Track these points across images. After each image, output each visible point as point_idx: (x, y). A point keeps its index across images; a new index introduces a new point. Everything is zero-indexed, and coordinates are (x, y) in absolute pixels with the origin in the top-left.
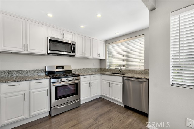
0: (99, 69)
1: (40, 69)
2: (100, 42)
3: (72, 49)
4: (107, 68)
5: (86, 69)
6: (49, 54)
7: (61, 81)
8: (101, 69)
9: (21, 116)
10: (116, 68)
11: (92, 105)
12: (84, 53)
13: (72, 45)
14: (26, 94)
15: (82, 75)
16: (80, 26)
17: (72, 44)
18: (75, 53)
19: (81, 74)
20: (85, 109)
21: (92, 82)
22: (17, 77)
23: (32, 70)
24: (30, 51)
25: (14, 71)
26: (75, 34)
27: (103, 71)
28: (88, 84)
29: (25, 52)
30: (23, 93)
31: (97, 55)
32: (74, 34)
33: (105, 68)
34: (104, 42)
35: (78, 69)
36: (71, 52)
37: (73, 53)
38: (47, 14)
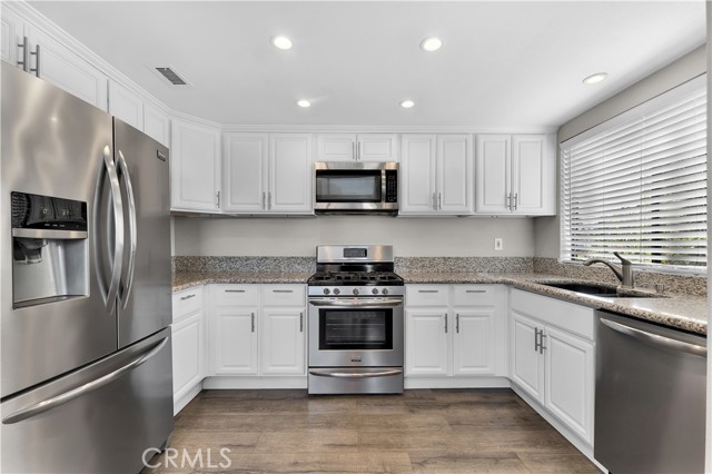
0: (524, 261)
1: (305, 255)
2: (517, 140)
3: (384, 187)
4: (566, 257)
5: (457, 259)
6: (319, 212)
7: (337, 295)
8: (535, 261)
9: (245, 366)
10: (595, 262)
11: (447, 406)
12: (436, 199)
13: (384, 177)
14: (255, 315)
15: (411, 282)
16: (401, 102)
17: (383, 172)
18: (396, 201)
19: (407, 279)
20: (412, 411)
21: (457, 311)
22: (260, 272)
23: (288, 258)
24: (276, 208)
25: (254, 258)
26: (400, 135)
27: (544, 272)
28: (438, 319)
29: (266, 211)
30: (250, 311)
31: (503, 202)
32: (394, 138)
33: (555, 261)
34: (544, 138)
35: (422, 259)
36: (380, 201)
37: (387, 201)
38: (295, 102)
